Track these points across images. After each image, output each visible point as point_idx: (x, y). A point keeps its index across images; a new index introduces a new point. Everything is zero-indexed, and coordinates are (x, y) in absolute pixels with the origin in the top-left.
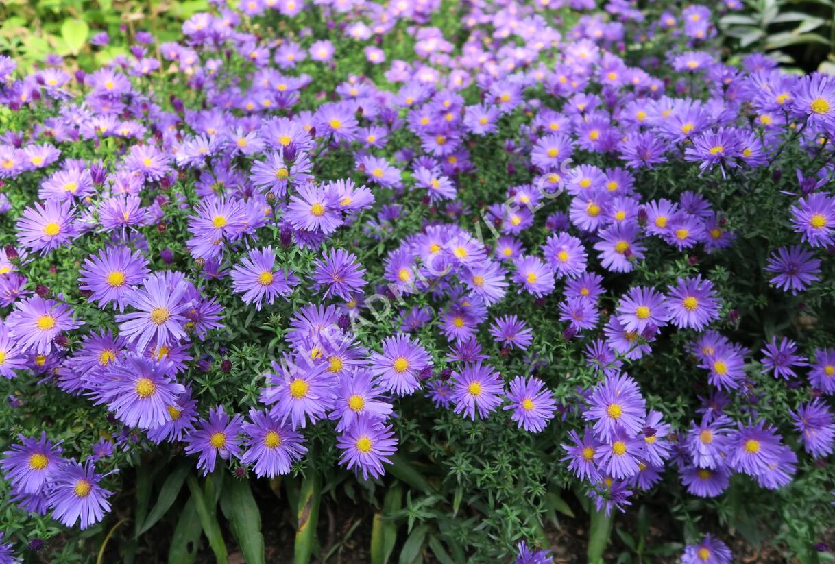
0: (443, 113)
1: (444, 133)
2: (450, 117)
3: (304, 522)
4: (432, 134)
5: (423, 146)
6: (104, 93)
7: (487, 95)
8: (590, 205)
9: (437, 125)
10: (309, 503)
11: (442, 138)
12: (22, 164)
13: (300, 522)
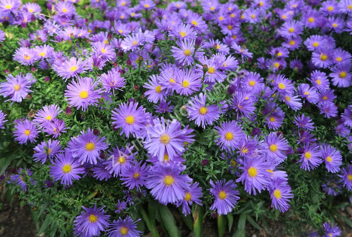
0: (229, 13)
1: (232, 24)
2: (233, 15)
3: (196, 219)
4: (225, 25)
5: (222, 31)
6: (63, 14)
7: (252, 3)
8: (321, 55)
9: (228, 21)
10: (197, 210)
11: (230, 27)
12: (35, 56)
13: (194, 219)
